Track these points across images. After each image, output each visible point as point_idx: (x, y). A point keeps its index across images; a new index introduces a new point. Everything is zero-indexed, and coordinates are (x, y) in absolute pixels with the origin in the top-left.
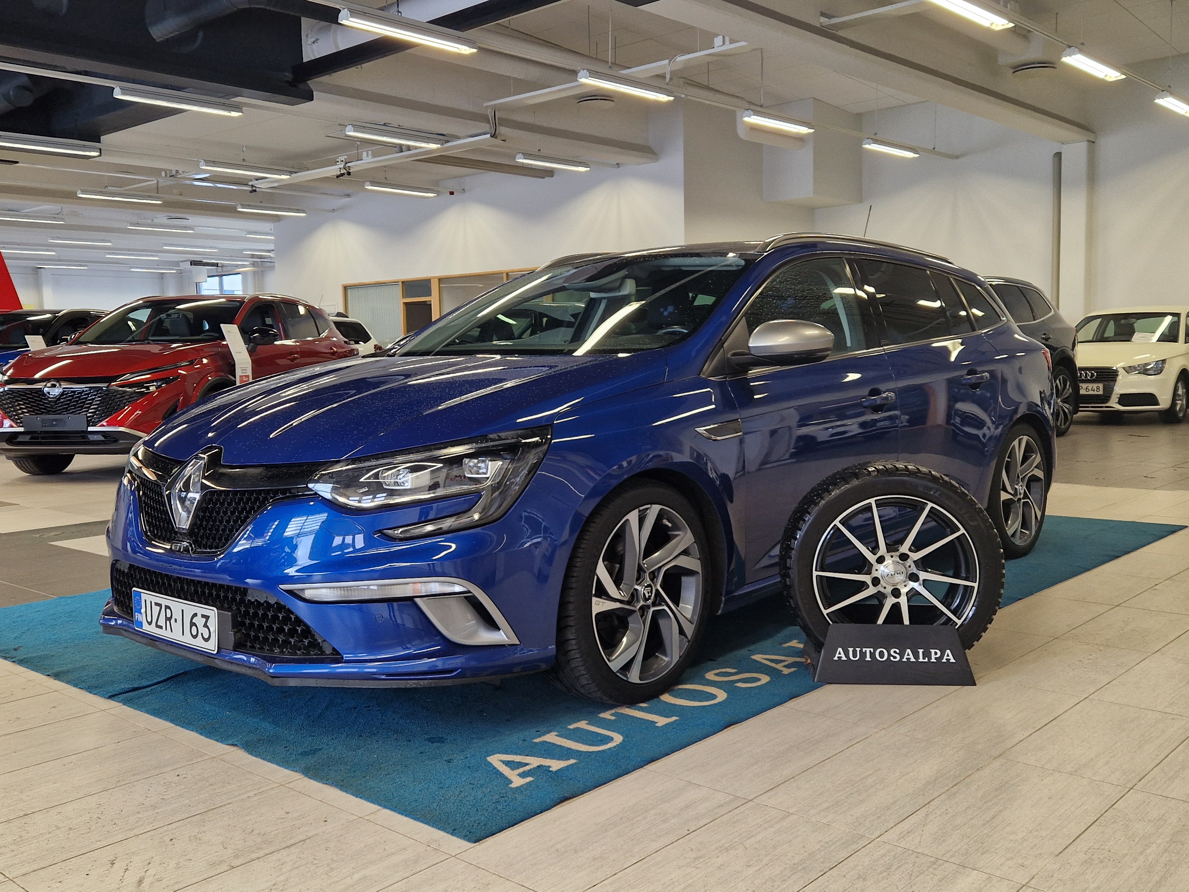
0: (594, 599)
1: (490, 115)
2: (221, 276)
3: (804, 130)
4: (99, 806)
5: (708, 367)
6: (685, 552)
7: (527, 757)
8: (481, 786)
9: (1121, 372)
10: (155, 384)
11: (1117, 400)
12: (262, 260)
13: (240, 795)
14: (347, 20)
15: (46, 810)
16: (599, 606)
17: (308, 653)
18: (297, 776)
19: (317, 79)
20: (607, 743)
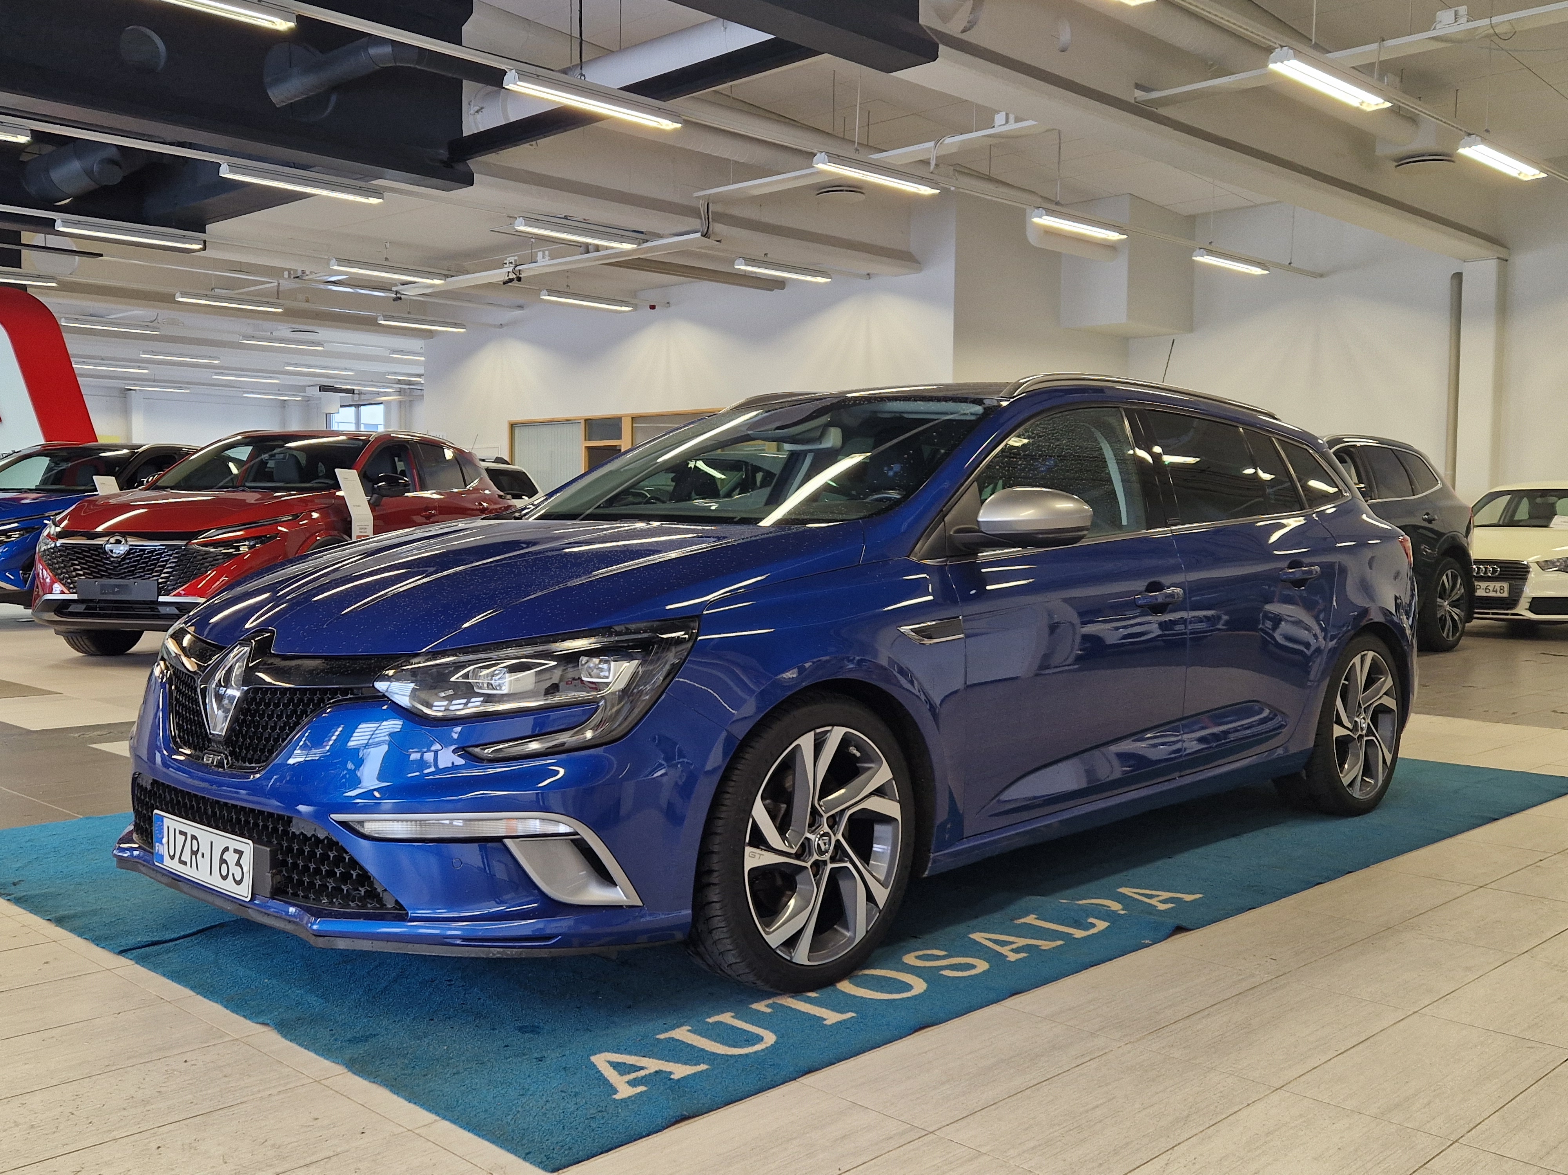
0: (748, 850)
1: (703, 210)
2: (358, 406)
3: (1113, 236)
4: (75, 1097)
5: (922, 547)
6: (880, 792)
7: (642, 1058)
8: (575, 1096)
9: (1534, 568)
10: (247, 543)
11: (1527, 606)
12: (411, 387)
13: (259, 1091)
14: (514, 84)
15: (7, 1100)
16: (754, 859)
17: (364, 907)
18: (339, 1069)
19: (480, 159)
20: (754, 1044)
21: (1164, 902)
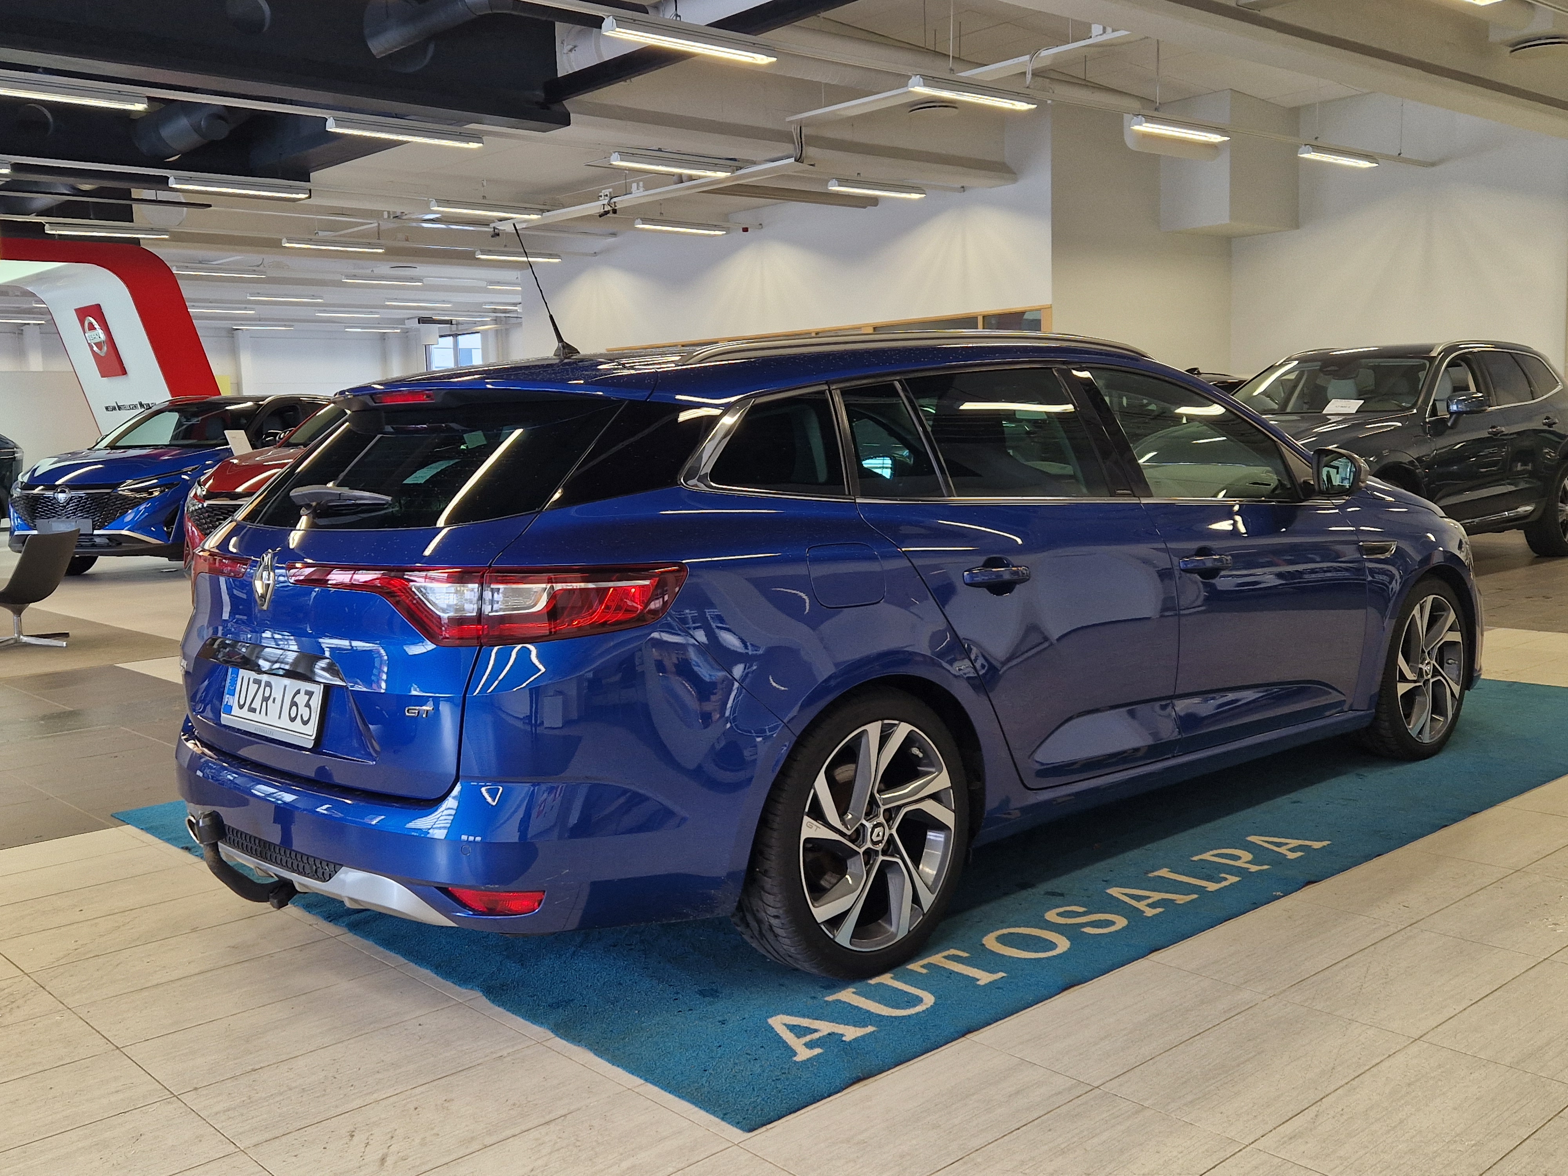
1: (795, 134)
2: (455, 336)
3: (1215, 138)
7: (815, 1021)
8: (759, 1057)
12: (507, 315)
14: (612, 30)
19: (576, 98)
20: (915, 1006)
21: (1292, 850)
